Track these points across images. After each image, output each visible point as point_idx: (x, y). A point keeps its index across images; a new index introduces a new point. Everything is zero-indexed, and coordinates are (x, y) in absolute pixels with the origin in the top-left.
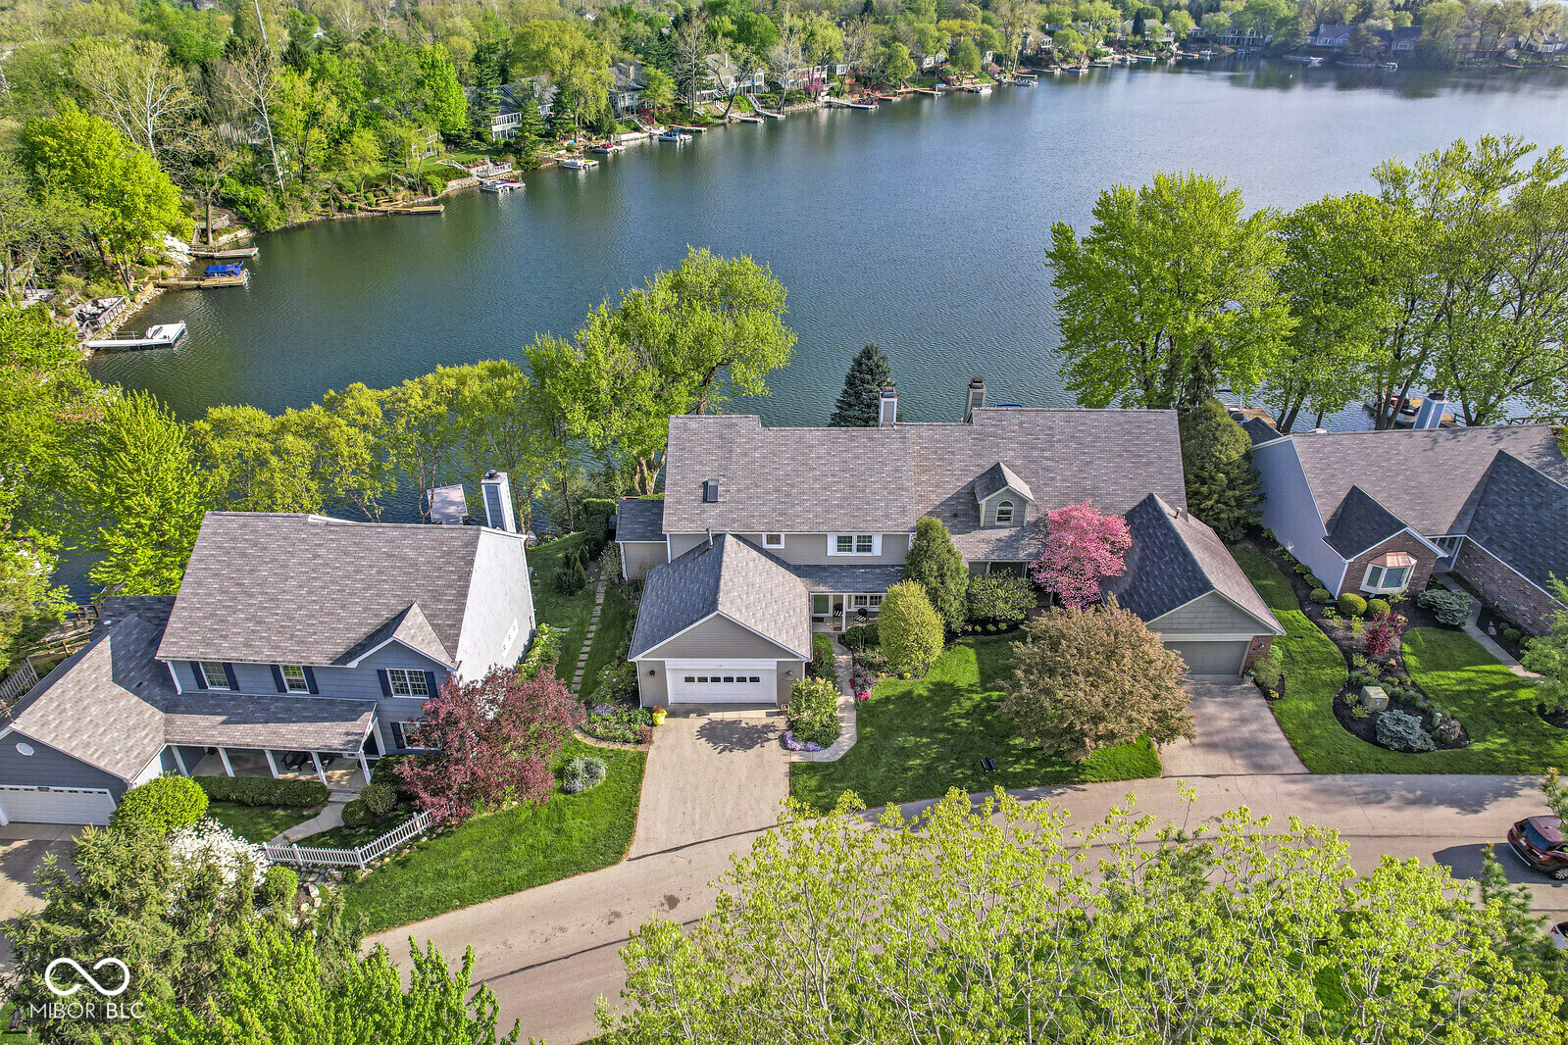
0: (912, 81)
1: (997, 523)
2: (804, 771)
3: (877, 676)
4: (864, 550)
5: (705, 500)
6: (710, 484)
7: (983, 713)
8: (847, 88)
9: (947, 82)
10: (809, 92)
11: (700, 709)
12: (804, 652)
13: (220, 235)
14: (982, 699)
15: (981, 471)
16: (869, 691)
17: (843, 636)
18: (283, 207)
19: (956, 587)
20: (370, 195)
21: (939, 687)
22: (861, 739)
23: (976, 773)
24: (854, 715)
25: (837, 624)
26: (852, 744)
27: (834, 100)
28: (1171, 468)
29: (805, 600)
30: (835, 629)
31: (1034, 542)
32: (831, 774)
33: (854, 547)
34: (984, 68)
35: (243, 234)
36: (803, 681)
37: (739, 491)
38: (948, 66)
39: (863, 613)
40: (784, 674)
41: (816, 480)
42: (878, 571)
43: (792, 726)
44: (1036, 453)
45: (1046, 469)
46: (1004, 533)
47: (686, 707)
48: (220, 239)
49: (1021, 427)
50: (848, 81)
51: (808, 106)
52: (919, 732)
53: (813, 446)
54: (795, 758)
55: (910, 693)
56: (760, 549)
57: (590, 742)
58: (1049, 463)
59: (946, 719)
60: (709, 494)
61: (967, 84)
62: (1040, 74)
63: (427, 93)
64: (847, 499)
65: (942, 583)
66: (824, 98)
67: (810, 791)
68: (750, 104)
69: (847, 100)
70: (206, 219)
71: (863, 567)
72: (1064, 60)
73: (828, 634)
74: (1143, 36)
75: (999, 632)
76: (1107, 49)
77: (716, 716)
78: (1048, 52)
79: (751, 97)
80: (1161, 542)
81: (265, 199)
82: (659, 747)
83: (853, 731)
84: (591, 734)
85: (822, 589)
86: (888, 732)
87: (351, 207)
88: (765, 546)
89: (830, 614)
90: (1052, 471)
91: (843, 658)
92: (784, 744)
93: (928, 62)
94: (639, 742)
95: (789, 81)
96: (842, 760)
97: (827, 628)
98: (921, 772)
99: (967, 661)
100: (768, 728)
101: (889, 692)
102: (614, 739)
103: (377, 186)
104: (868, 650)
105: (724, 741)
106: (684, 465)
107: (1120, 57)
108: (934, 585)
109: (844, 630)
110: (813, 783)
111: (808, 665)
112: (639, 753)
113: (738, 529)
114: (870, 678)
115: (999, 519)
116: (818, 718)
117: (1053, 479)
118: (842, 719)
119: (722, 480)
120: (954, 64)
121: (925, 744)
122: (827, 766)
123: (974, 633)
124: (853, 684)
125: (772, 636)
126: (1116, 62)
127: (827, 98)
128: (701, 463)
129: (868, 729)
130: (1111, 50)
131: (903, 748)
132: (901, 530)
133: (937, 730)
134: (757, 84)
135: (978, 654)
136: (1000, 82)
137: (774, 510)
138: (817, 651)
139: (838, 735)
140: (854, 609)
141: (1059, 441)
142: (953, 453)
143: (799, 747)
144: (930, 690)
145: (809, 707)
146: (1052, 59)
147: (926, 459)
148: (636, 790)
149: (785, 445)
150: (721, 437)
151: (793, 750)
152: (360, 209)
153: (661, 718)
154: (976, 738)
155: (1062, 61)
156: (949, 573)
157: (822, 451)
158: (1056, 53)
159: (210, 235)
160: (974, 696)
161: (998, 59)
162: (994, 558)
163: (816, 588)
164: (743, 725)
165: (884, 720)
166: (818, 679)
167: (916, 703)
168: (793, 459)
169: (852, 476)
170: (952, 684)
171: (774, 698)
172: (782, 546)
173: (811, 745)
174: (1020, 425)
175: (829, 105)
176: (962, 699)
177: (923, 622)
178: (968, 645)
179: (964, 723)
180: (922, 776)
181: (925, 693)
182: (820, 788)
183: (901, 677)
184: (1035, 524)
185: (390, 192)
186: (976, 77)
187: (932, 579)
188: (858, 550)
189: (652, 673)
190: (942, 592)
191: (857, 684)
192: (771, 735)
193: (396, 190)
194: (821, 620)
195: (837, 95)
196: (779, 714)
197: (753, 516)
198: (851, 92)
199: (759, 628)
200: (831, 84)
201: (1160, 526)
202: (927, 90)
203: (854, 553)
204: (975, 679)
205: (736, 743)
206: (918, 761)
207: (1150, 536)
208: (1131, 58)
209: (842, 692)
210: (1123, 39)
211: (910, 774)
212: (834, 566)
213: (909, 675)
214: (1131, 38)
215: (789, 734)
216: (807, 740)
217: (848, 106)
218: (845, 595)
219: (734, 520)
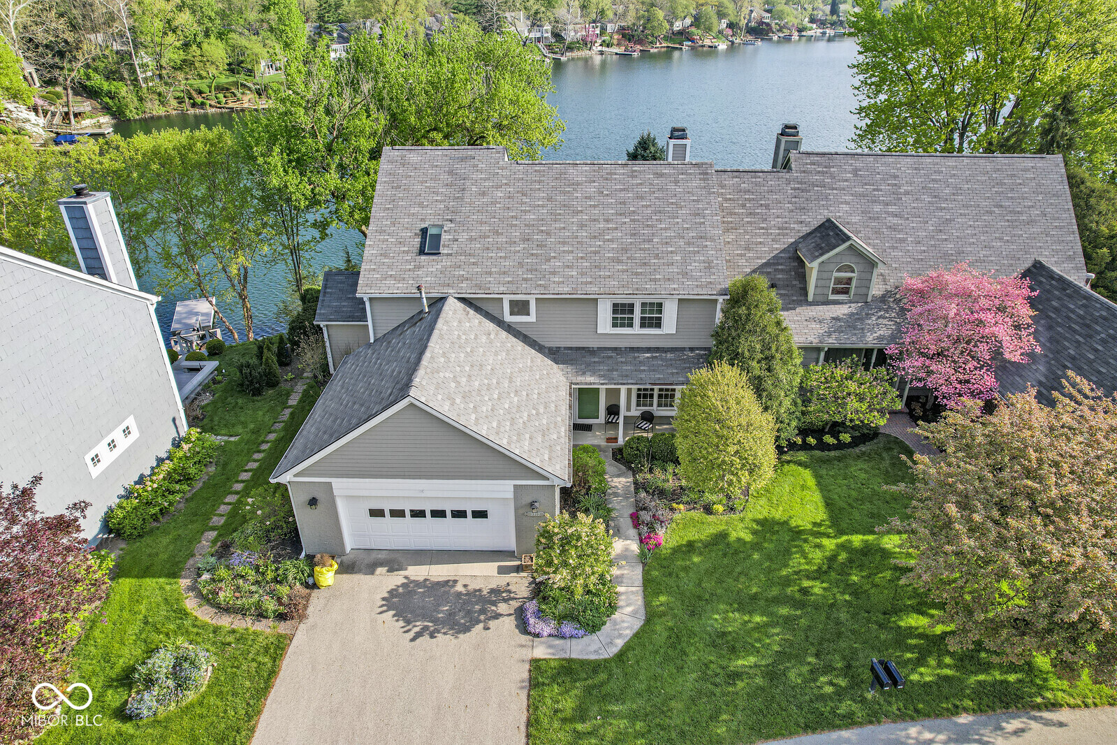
0: (666, 38)
1: (832, 297)
2: (553, 679)
3: (672, 509)
4: (650, 326)
5: (422, 252)
6: (432, 231)
7: (844, 570)
8: (615, 42)
9: (693, 41)
10: (585, 43)
11: (394, 560)
12: (559, 470)
13: (83, 119)
14: (837, 545)
15: (806, 230)
16: (661, 532)
17: (620, 450)
18: (141, 99)
19: (789, 375)
20: (221, 96)
21: (767, 527)
22: (651, 616)
23: (855, 683)
24: (638, 571)
25: (611, 433)
26: (637, 624)
27: (604, 49)
28: (1061, 228)
29: (564, 393)
30: (609, 440)
31: (885, 321)
32: (602, 684)
33: (637, 322)
34: (720, 32)
35: (105, 119)
36: (556, 518)
37: (471, 239)
38: (693, 29)
39: (648, 417)
40: (526, 507)
41: (582, 226)
42: (669, 356)
43: (539, 591)
44: (877, 208)
45: (892, 228)
46: (842, 310)
47: (374, 556)
48: (83, 122)
49: (856, 175)
50: (616, 37)
51: (584, 53)
52: (746, 604)
53: (578, 184)
54: (540, 652)
55: (723, 536)
56: (500, 323)
57: (205, 615)
58: (895, 221)
59: (787, 582)
60: (429, 244)
61: (707, 42)
62: (762, 39)
63: (272, 15)
64: (625, 250)
65: (769, 370)
66: (597, 48)
67: (564, 720)
68: (539, 49)
69: (615, 50)
70: (68, 106)
71: (649, 350)
72: (780, 30)
73: (599, 446)
74: (838, 16)
75: (841, 446)
76: (811, 25)
77: (417, 572)
78: (768, 24)
79: (541, 45)
80: (1079, 316)
81: (124, 90)
82: (314, 627)
83: (639, 601)
84: (209, 600)
85: (590, 380)
86: (695, 605)
87: (203, 104)
88: (508, 318)
89: (602, 419)
90: (900, 231)
91: (620, 482)
92: (523, 627)
93: (678, 26)
94: (281, 617)
95: (571, 35)
96: (621, 656)
97: (596, 439)
98: (759, 681)
99: (803, 487)
100: (498, 594)
101: (692, 535)
102: (242, 611)
103: (227, 89)
104: (657, 471)
105: (424, 617)
106: (396, 207)
107: (821, 31)
108: (757, 372)
109: (621, 441)
110: (568, 704)
111: (564, 491)
112: (280, 636)
113: (467, 290)
114: (663, 513)
115: (836, 292)
116: (580, 581)
117: (903, 241)
118: (619, 580)
119: (448, 226)
120: (698, 27)
121: (758, 627)
122: (595, 667)
123: (805, 447)
124: (636, 521)
125: (504, 442)
126: (818, 34)
127: (600, 48)
128: (421, 205)
129: (663, 599)
130: (814, 26)
131: (724, 634)
132: (705, 293)
133: (777, 601)
134: (545, 35)
135: (818, 477)
136: (733, 42)
137: (521, 264)
138: (578, 469)
139: (612, 608)
140: (635, 412)
141: (907, 193)
142: (767, 207)
143: (546, 630)
144: (754, 533)
145: (565, 564)
146: (771, 29)
147: (731, 214)
148: (252, 714)
149: (540, 182)
150: (451, 173)
151: (537, 635)
152: (210, 106)
153: (327, 575)
154: (843, 616)
155: (778, 31)
156: (778, 356)
157: (592, 189)
158: (773, 25)
159: (72, 117)
160: (825, 542)
161: (731, 26)
162: (832, 342)
163: (580, 379)
164: (459, 588)
165: (688, 583)
166: (581, 515)
167: (736, 552)
168: (550, 199)
169: (634, 221)
170: (786, 523)
171: (511, 543)
172: (532, 318)
173: (568, 628)
174: (855, 172)
175: (602, 53)
176: (806, 547)
177: (749, 424)
178: (800, 464)
179: (817, 588)
180: (762, 689)
181: (748, 537)
182: (581, 714)
183: (708, 510)
184: (883, 299)
185: (239, 95)
186: (714, 38)
187: (754, 364)
188: (643, 325)
189: (313, 502)
190: (768, 384)
191: (643, 523)
192: (503, 608)
193: (243, 93)
194: (588, 428)
195: (608, 46)
196: (518, 569)
197: (490, 273)
198: (618, 45)
199: (483, 430)
200: (603, 38)
201: (1070, 296)
202: (677, 46)
203: (637, 329)
204: (821, 515)
205: (443, 622)
206: (752, 660)
207: (1056, 310)
208: (830, 32)
209: (618, 533)
210: (823, 18)
211: (740, 684)
212: (606, 349)
213: (720, 508)
214: (829, 18)
215: (532, 606)
216: (561, 618)
217: (616, 54)
218: (623, 389)
219: (462, 279)
